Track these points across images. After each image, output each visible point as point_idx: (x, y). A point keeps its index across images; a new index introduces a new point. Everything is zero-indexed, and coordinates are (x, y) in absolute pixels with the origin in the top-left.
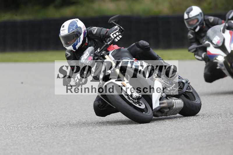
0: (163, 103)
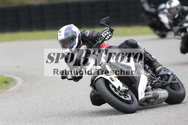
0: (148, 94)
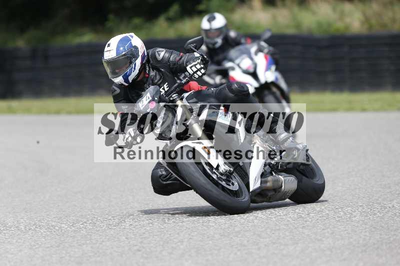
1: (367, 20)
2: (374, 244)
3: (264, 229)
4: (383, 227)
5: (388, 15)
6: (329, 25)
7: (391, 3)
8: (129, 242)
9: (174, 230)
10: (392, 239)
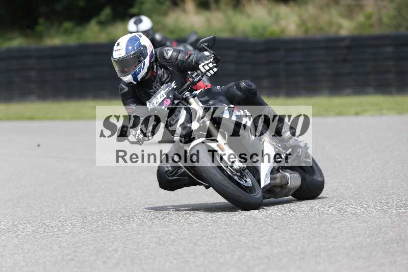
1: (303, 23)
2: (313, 251)
3: (200, 237)
4: (321, 234)
5: (324, 18)
6: (265, 28)
7: (328, 6)
8: (62, 252)
9: (108, 238)
10: (330, 246)
